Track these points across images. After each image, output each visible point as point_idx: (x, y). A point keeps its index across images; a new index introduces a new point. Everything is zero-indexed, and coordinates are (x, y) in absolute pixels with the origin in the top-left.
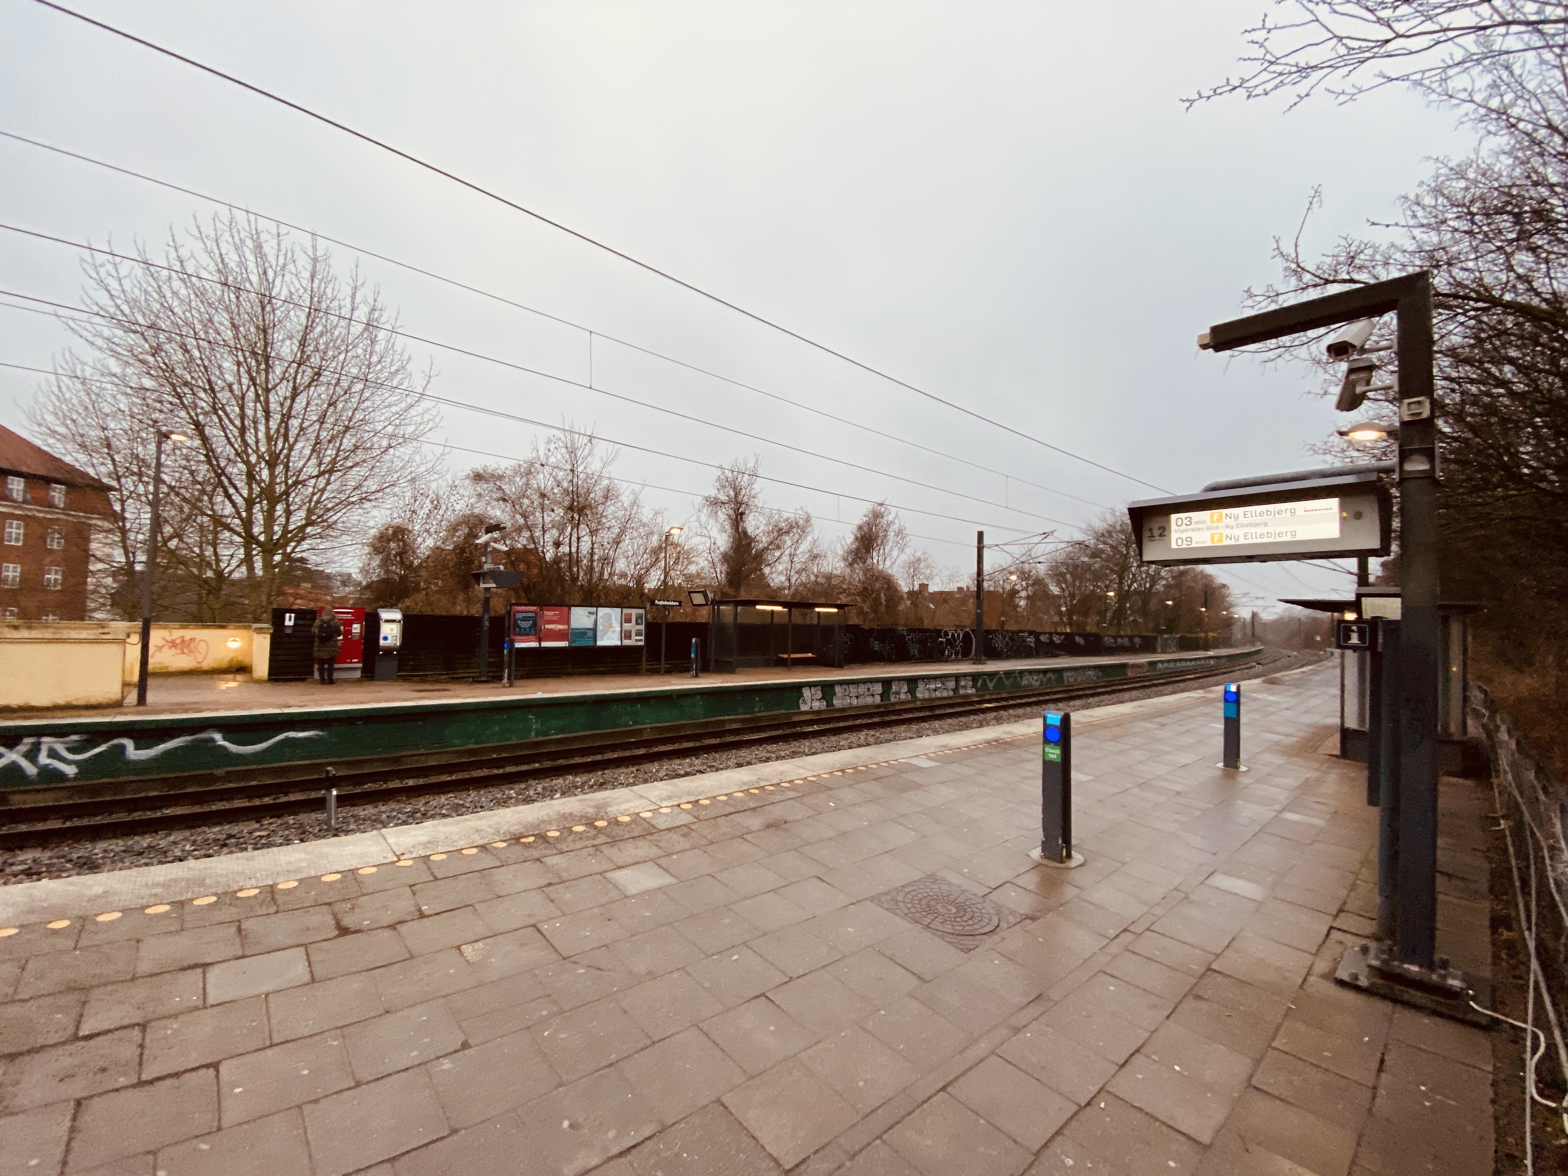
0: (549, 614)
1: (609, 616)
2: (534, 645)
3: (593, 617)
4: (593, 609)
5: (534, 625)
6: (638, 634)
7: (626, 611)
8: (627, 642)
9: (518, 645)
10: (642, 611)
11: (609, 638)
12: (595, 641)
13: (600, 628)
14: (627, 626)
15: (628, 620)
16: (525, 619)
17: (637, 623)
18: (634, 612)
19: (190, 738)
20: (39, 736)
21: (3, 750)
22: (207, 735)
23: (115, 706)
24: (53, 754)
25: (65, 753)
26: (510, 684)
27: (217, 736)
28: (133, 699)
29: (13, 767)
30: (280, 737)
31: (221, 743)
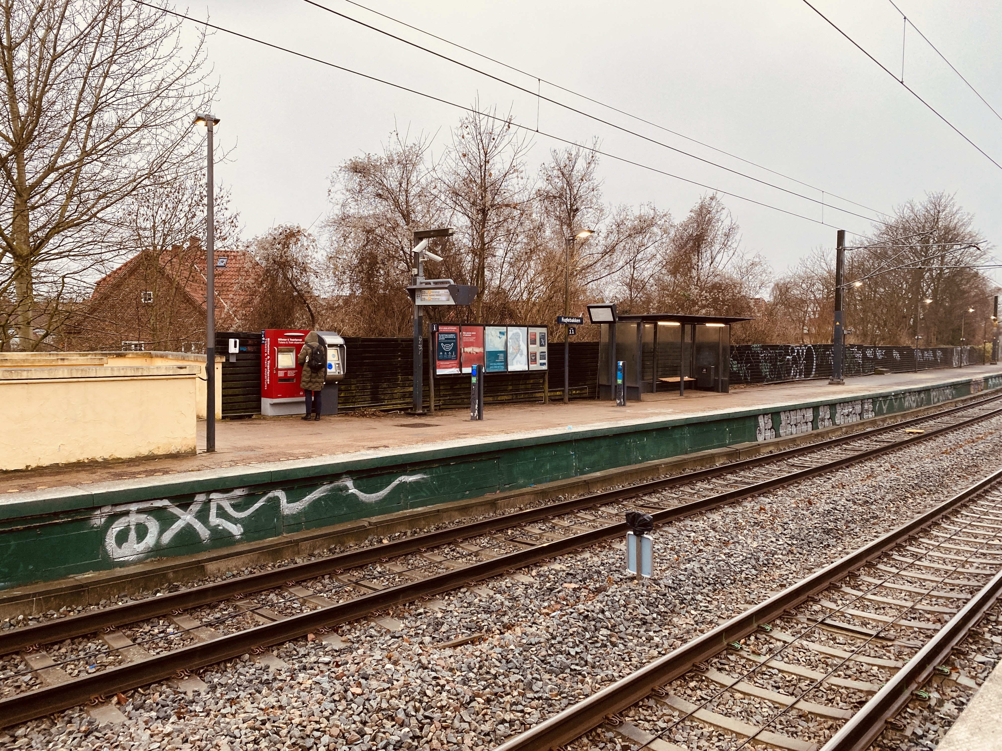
0: (467, 335)
2: (455, 371)
3: (504, 337)
5: (455, 349)
6: (542, 358)
7: (532, 330)
8: (534, 367)
9: (439, 372)
10: (544, 330)
12: (506, 366)
13: (510, 351)
14: (533, 348)
15: (534, 342)
16: (448, 341)
17: (541, 345)
18: (538, 331)
19: (329, 487)
20: (209, 493)
21: (177, 511)
22: (339, 483)
23: (192, 454)
24: (222, 513)
25: (230, 511)
26: (480, 418)
27: (349, 483)
28: (203, 445)
29: (188, 530)
30: (396, 482)
31: (353, 491)
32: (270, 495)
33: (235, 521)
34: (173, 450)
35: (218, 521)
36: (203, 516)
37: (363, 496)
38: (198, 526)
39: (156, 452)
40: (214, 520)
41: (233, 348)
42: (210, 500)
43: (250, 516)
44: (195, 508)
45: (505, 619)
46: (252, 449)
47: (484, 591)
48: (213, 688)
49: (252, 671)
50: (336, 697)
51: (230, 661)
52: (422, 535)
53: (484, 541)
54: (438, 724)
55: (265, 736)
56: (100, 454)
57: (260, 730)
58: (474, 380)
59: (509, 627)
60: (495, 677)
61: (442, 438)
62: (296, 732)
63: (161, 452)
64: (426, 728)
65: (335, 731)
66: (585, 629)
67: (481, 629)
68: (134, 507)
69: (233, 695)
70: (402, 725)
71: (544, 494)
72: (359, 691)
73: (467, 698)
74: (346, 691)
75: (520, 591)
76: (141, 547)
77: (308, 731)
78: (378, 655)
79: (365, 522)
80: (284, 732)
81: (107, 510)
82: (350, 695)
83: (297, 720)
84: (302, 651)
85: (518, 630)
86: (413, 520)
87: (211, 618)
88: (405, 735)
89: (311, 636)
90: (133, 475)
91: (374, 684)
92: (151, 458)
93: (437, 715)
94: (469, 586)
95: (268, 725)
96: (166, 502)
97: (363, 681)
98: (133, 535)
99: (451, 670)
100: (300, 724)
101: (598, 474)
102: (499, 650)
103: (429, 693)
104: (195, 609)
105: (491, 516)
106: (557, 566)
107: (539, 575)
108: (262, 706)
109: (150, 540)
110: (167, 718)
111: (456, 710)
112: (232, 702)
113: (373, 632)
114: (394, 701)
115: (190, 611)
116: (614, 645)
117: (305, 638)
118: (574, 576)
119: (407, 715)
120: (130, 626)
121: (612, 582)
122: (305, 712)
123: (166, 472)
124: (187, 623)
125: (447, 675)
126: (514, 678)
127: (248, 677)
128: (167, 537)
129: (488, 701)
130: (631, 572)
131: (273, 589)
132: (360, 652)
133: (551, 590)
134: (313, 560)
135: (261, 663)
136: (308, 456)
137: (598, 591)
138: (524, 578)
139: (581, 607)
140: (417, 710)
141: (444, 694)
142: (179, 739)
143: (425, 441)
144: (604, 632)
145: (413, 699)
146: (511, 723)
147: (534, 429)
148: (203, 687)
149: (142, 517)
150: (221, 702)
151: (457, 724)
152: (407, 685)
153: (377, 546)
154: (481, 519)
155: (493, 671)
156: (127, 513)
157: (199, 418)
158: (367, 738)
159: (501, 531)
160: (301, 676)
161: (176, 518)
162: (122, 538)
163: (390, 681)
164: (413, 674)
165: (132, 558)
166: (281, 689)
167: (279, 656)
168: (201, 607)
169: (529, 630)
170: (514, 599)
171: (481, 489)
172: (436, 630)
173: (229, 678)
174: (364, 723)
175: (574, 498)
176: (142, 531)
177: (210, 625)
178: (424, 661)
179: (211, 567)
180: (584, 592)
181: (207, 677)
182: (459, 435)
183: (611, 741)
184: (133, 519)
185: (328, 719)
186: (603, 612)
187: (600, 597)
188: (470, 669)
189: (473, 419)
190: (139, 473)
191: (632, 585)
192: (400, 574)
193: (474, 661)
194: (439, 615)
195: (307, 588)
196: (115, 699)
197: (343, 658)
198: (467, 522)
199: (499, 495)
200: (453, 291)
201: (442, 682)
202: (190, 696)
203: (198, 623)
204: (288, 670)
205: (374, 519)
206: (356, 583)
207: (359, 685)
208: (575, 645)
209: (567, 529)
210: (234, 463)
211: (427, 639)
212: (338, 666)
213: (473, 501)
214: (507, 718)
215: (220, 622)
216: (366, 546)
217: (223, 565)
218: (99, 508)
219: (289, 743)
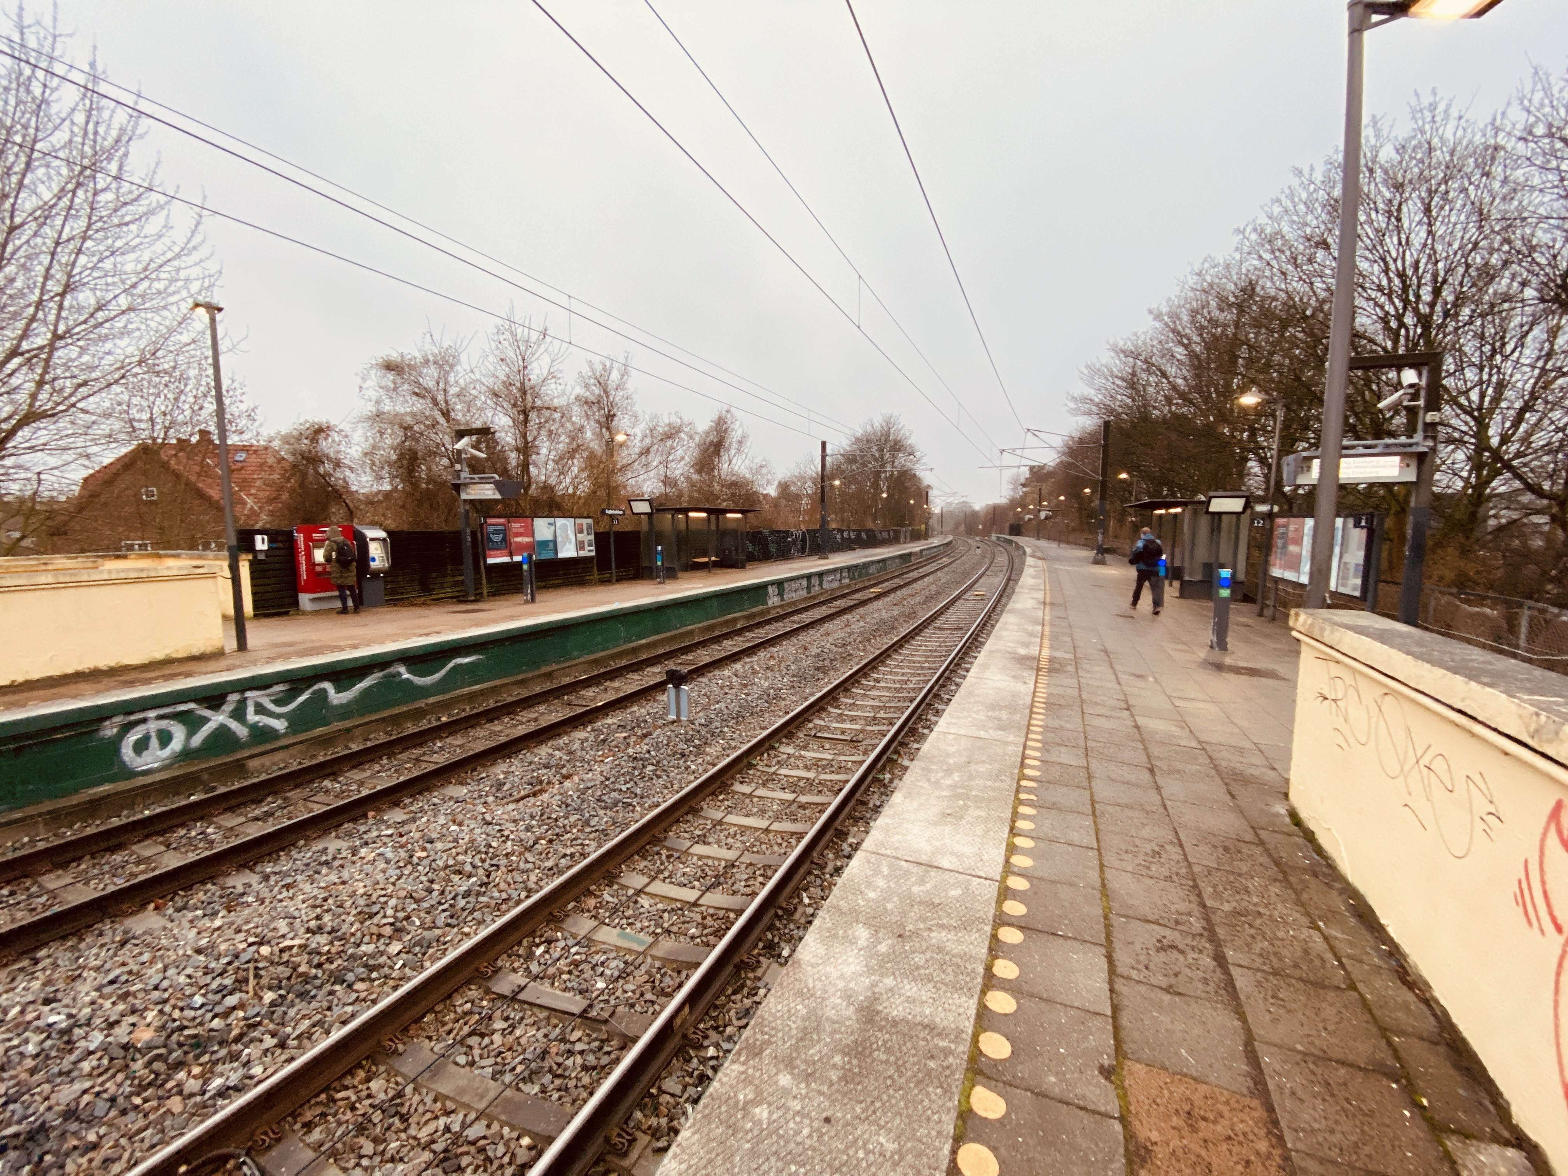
0: (516, 526)
1: (564, 527)
2: (506, 559)
3: (552, 528)
4: (551, 520)
5: (504, 539)
6: (590, 545)
7: (579, 521)
8: (582, 554)
9: (490, 561)
10: (590, 521)
11: (567, 551)
12: (556, 553)
13: (559, 539)
14: (580, 537)
15: (581, 531)
16: (497, 532)
17: (588, 534)
18: (585, 522)
19: (380, 674)
20: (243, 691)
21: (207, 713)
22: (392, 670)
23: (219, 654)
24: (260, 709)
25: (271, 707)
26: (533, 600)
27: (402, 669)
28: (232, 644)
29: (222, 732)
30: (451, 665)
31: (406, 676)
32: (316, 687)
33: (278, 716)
34: (196, 651)
35: (257, 718)
36: (239, 714)
37: (418, 680)
38: (234, 725)
39: (175, 656)
40: (252, 717)
41: (261, 543)
42: (246, 699)
43: (294, 710)
44: (228, 708)
45: (564, 771)
46: (290, 644)
47: (543, 751)
48: (266, 878)
49: (309, 854)
50: (401, 864)
51: (282, 849)
52: (481, 709)
53: (542, 708)
54: (503, 869)
55: (328, 911)
56: (103, 662)
57: (321, 906)
58: (525, 567)
59: (567, 777)
60: (556, 820)
61: (495, 621)
62: (362, 902)
63: (180, 655)
64: (493, 875)
65: (402, 894)
66: (635, 768)
67: (541, 782)
68: (152, 714)
69: (289, 880)
70: (470, 876)
71: (596, 662)
72: (424, 854)
73: (531, 842)
74: (411, 857)
75: (576, 746)
76: (167, 752)
77: (374, 898)
78: (442, 820)
79: (421, 704)
80: (348, 904)
81: (119, 719)
82: (415, 860)
83: (361, 891)
84: (363, 829)
85: (576, 778)
86: (471, 698)
87: (257, 812)
88: (473, 884)
89: (371, 814)
90: (148, 682)
91: (439, 845)
92: (169, 662)
93: (503, 862)
94: (529, 748)
95: (330, 901)
96: (191, 706)
97: (428, 846)
98: (154, 742)
99: (514, 821)
100: (365, 894)
101: (643, 641)
102: (558, 797)
103: (494, 844)
104: (238, 806)
105: (548, 686)
106: (609, 721)
107: (593, 730)
108: (322, 884)
109: (176, 745)
110: (215, 914)
111: (521, 854)
112: (288, 887)
113: (436, 800)
114: (460, 858)
115: (231, 809)
116: (659, 777)
117: (365, 816)
118: (624, 727)
119: (474, 867)
120: (162, 833)
121: (656, 727)
122: (368, 882)
123: (188, 675)
124: (230, 821)
125: (512, 827)
126: (573, 818)
127: (305, 861)
128: (197, 740)
129: (550, 841)
130: (672, 717)
131: (325, 777)
132: (424, 820)
133: (604, 741)
134: (369, 744)
135: (318, 846)
136: (355, 647)
137: (645, 736)
138: (580, 734)
139: (630, 751)
140: (483, 861)
141: (509, 843)
142: (231, 931)
143: (478, 625)
144: (650, 768)
145: (479, 852)
146: (572, 855)
147: (585, 607)
148: (253, 879)
149: (164, 724)
150: (276, 889)
151: (522, 865)
152: (472, 841)
153: (435, 723)
154: (538, 690)
155: (554, 816)
156: (144, 721)
157: (225, 617)
158: (435, 894)
159: (558, 698)
160: (363, 851)
161: (205, 720)
162: (141, 746)
163: (456, 841)
164: (478, 831)
165: (155, 765)
166: (342, 866)
167: (338, 837)
168: (245, 804)
169: (586, 777)
170: (570, 753)
171: (536, 665)
172: (498, 790)
173: (285, 865)
174: (432, 881)
175: (624, 663)
176: (165, 738)
177: (257, 819)
178: (488, 817)
179: (253, 764)
180: (633, 739)
181: (258, 868)
182: (512, 618)
183: (658, 853)
184: (153, 726)
185: (394, 884)
186: (649, 752)
187: (647, 741)
188: (532, 817)
189: (526, 602)
190: (156, 678)
191: (672, 727)
192: (461, 746)
193: (538, 810)
194: (502, 776)
195: (364, 770)
196: (152, 906)
197: (406, 828)
198: (525, 693)
199: (554, 667)
200: (499, 486)
201: (506, 833)
202: (240, 889)
203: (242, 819)
204: (349, 848)
205: (431, 700)
206: (417, 759)
207: (424, 849)
208: (626, 782)
209: (617, 689)
210: (271, 660)
211: (491, 799)
212: (401, 836)
213: (530, 675)
214: (568, 852)
215: (269, 814)
216: (424, 725)
217: (266, 760)
218: (109, 718)
219: (354, 912)
